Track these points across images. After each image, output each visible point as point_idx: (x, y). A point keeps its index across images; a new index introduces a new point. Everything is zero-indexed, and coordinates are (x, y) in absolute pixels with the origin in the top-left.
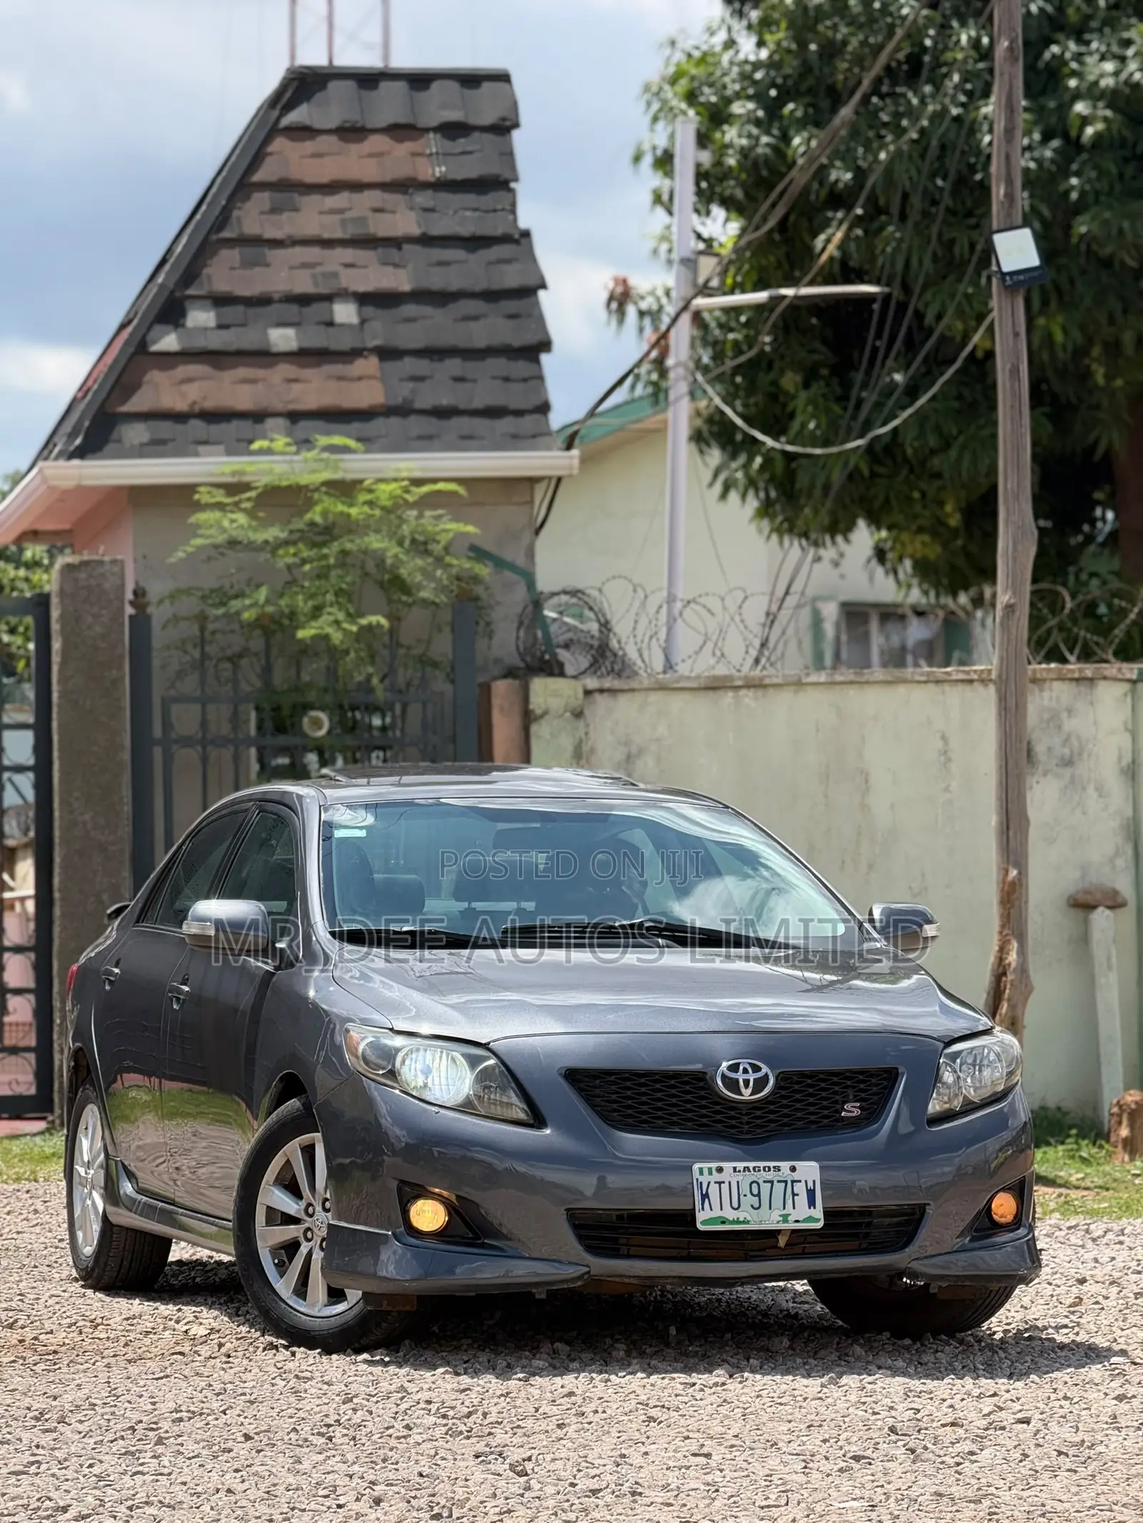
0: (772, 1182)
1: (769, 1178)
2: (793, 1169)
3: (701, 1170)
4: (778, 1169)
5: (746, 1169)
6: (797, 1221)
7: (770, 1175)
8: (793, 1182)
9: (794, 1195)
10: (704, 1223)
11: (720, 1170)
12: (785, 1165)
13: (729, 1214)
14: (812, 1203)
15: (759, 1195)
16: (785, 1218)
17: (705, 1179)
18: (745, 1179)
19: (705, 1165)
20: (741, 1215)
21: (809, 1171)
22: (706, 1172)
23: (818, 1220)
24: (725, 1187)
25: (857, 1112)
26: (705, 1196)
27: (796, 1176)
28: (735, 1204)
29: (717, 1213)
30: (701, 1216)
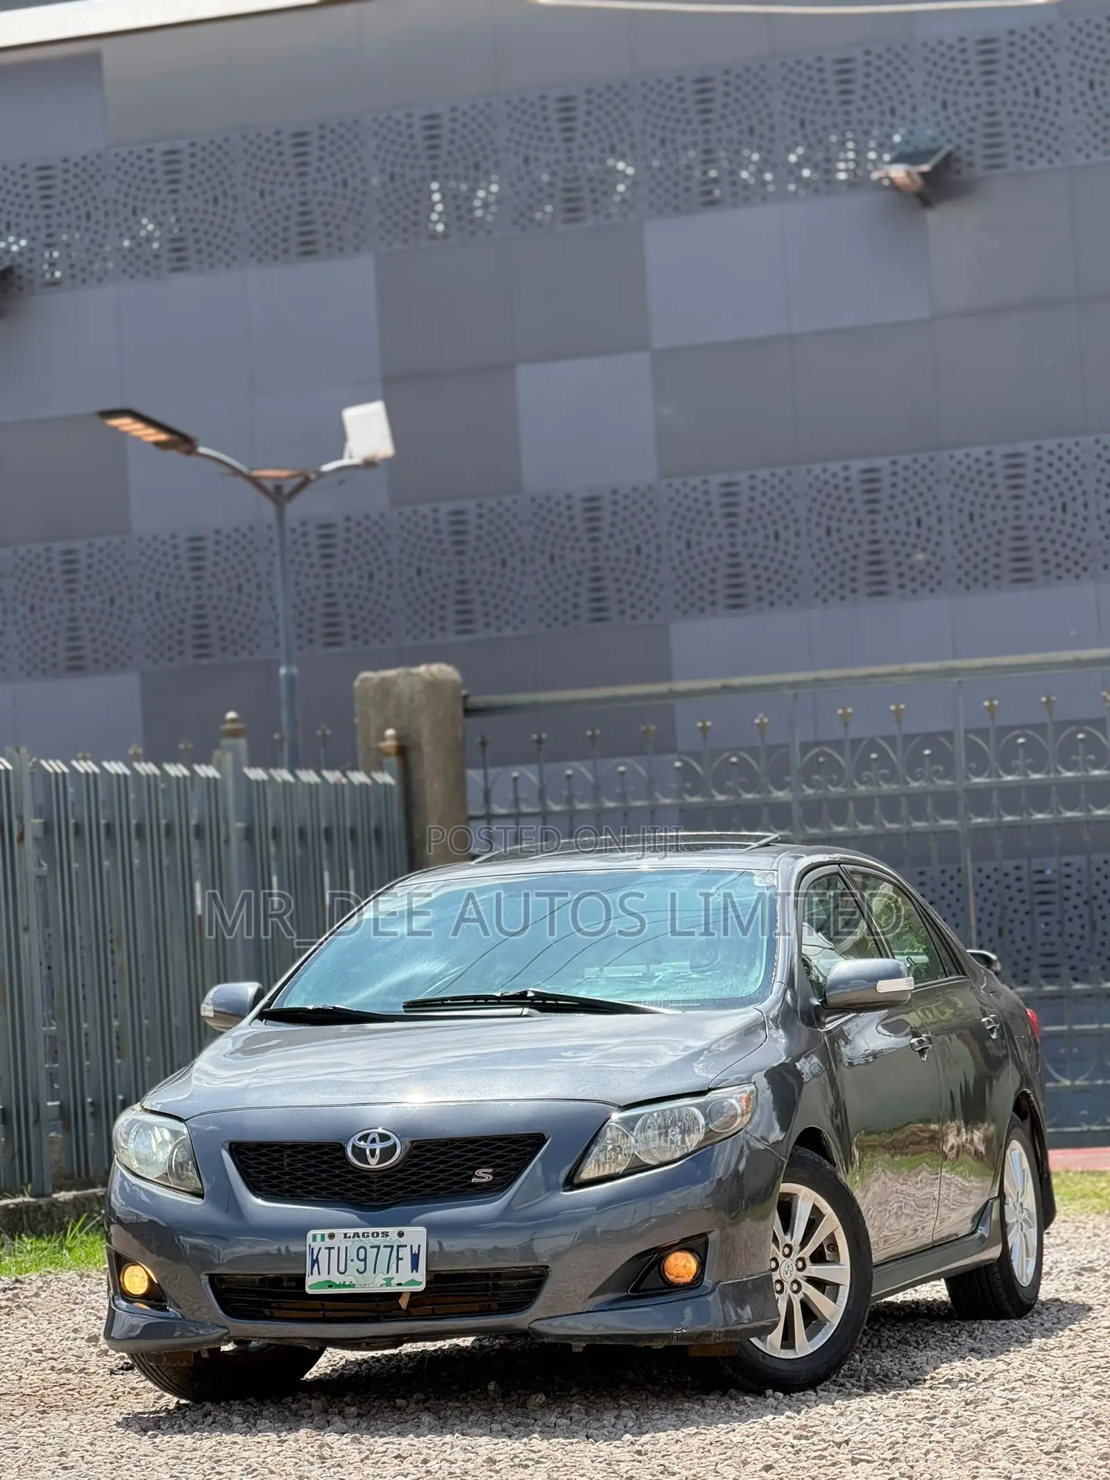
0: (378, 1247)
1: (376, 1243)
2: (401, 1234)
3: (314, 1237)
4: (386, 1234)
5: (356, 1235)
6: (399, 1284)
7: (379, 1241)
8: (398, 1247)
9: (398, 1259)
10: (311, 1287)
11: (332, 1236)
12: (393, 1231)
13: (336, 1278)
14: (415, 1267)
15: (365, 1260)
16: (388, 1282)
17: (316, 1246)
18: (353, 1245)
19: (318, 1232)
20: (347, 1279)
21: (416, 1236)
22: (319, 1238)
23: (420, 1283)
24: (334, 1252)
25: (488, 1178)
26: (315, 1261)
27: (402, 1241)
28: (342, 1269)
29: (324, 1277)
30: (310, 1281)
